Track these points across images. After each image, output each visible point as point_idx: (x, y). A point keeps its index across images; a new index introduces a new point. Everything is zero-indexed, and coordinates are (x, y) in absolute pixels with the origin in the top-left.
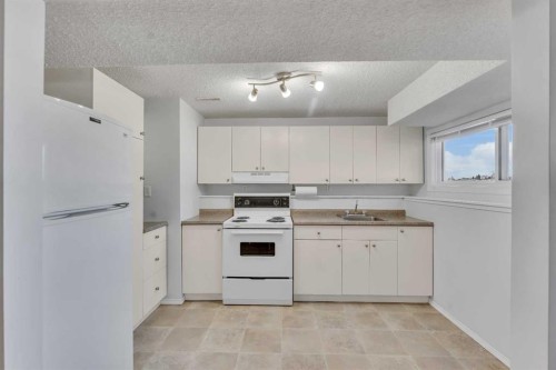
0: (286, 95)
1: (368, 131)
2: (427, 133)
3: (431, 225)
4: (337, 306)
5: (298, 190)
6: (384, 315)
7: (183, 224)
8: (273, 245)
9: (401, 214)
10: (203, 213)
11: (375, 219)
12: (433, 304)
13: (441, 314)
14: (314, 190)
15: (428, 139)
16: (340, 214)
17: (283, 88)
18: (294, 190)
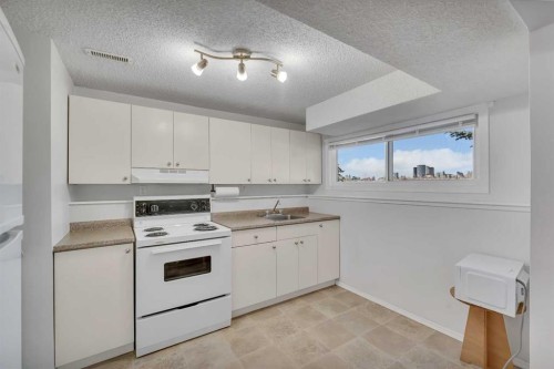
0: (242, 77)
1: (283, 133)
2: (326, 141)
3: (338, 218)
4: (273, 309)
5: (219, 191)
6: (315, 305)
7: (56, 250)
8: (208, 259)
9: (305, 210)
10: (76, 229)
11: (292, 218)
12: (340, 284)
13: (349, 292)
14: (236, 191)
15: (327, 147)
16: (261, 214)
17: (242, 68)
18: (213, 191)
